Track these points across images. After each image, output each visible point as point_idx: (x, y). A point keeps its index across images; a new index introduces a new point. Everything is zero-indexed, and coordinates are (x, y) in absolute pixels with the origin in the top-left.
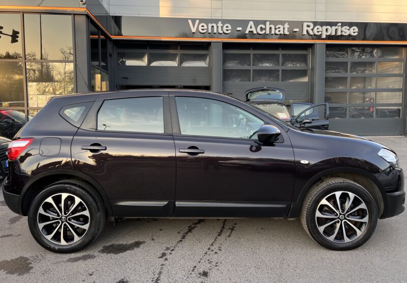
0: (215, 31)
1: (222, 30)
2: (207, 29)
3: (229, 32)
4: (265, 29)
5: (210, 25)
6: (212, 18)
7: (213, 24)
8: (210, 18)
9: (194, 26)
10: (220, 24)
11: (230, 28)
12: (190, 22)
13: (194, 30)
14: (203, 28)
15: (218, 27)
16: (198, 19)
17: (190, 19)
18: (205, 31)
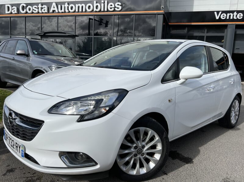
0: (231, 18)
1: (236, 17)
2: (226, 17)
3: (241, 18)
5: (228, 14)
6: (231, 10)
7: (230, 14)
8: (229, 10)
9: (218, 15)
10: (235, 14)
11: (242, 15)
12: (216, 13)
13: (217, 18)
14: (223, 16)
15: (233, 15)
16: (221, 11)
17: (215, 11)
18: (225, 18)
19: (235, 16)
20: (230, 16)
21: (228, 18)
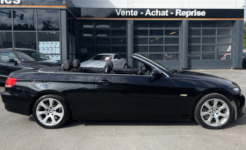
4: (155, 13)
8: (127, 8)
10: (132, 11)
11: (137, 13)
13: (118, 14)
16: (120, 8)
17: (116, 9)
18: (124, 14)
19: (132, 13)
20: (128, 13)
21: (127, 15)
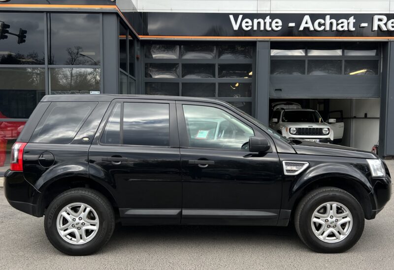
0: (262, 28)
1: (270, 26)
2: (253, 26)
3: (280, 28)
4: (324, 25)
6: (259, 12)
7: (259, 20)
8: (255, 12)
9: (236, 23)
10: (268, 20)
11: (280, 23)
12: (231, 17)
13: (236, 27)
14: (247, 24)
16: (241, 14)
17: (231, 14)
18: (250, 28)
19: (267, 24)
20: (259, 23)
21: (255, 28)
